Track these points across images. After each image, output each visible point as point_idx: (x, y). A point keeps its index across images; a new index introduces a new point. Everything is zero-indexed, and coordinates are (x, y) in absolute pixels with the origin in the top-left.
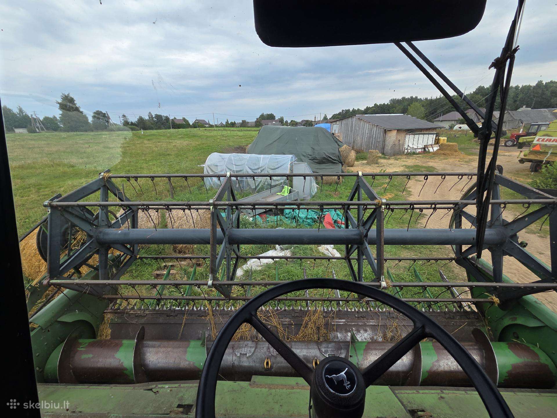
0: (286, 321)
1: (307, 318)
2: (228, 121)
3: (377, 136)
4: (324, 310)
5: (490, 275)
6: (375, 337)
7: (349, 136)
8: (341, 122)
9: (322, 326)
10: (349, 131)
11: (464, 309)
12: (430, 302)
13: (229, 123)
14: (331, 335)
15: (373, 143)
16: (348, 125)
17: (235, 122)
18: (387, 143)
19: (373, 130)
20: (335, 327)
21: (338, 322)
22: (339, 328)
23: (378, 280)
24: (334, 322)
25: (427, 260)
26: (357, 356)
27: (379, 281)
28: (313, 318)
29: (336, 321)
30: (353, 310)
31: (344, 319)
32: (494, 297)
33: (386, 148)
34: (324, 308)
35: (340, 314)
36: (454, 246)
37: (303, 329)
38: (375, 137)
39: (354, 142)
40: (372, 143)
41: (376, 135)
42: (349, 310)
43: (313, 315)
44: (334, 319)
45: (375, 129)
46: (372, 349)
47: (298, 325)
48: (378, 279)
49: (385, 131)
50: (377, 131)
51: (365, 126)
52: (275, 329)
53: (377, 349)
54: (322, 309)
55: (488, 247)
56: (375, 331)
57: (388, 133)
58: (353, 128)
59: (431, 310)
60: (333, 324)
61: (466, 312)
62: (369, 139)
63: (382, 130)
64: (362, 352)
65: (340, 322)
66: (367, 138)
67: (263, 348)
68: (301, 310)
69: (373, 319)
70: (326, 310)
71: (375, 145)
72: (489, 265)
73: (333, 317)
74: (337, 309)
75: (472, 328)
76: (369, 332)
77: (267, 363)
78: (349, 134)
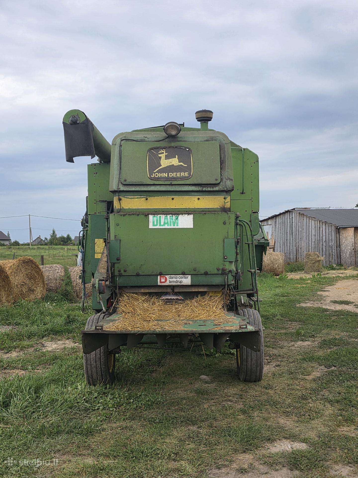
2: (56, 233)
3: (327, 238)
7: (288, 242)
8: (274, 220)
10: (288, 233)
13: (58, 236)
15: (324, 250)
16: (286, 224)
17: (68, 236)
18: (343, 247)
19: (321, 229)
33: (343, 255)
38: (326, 240)
39: (297, 251)
40: (322, 249)
41: (326, 236)
45: (324, 227)
49: (338, 230)
50: (327, 231)
51: (310, 224)
57: (342, 232)
58: (294, 228)
62: (318, 243)
63: (333, 228)
66: (315, 242)
71: (327, 253)
78: (288, 238)
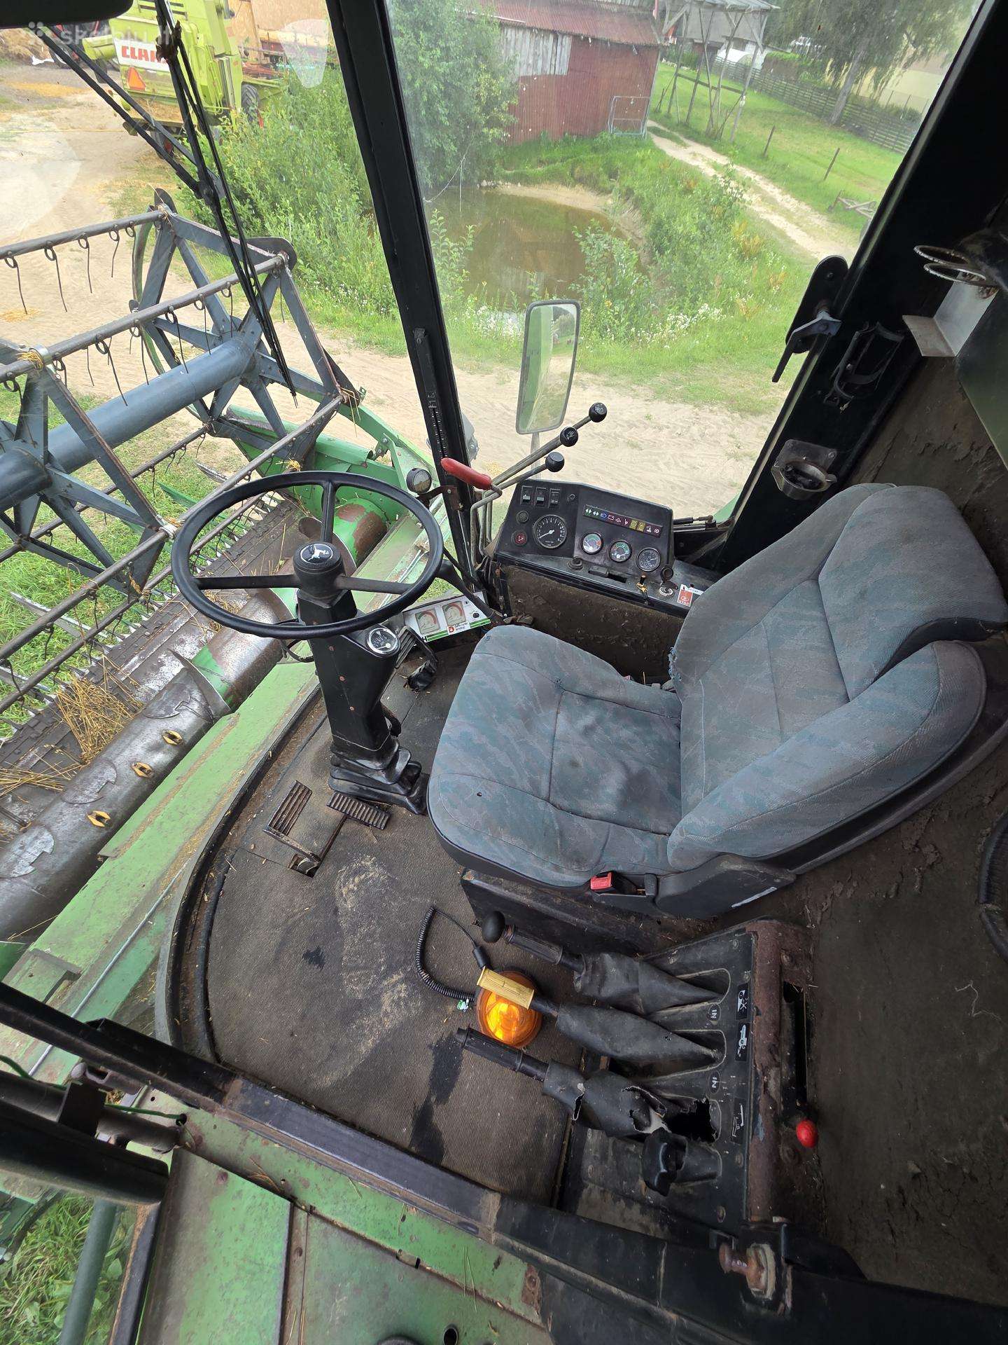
0: (34, 757)
1: (67, 716)
4: (83, 674)
5: (268, 430)
6: (203, 639)
9: (109, 700)
11: (270, 507)
12: (226, 526)
14: (139, 697)
20: (133, 681)
21: (129, 669)
22: (141, 675)
23: (154, 528)
24: (122, 675)
25: (168, 455)
26: (212, 673)
27: (157, 531)
28: (81, 702)
29: (125, 671)
30: (133, 630)
31: (133, 656)
32: (291, 462)
34: (79, 672)
35: (119, 655)
36: (192, 406)
37: (82, 735)
42: (127, 636)
43: (73, 698)
44: (117, 671)
46: (221, 648)
47: (67, 741)
48: (154, 526)
52: (27, 789)
53: (227, 641)
54: (77, 675)
55: (239, 380)
56: (194, 630)
59: (237, 539)
60: (123, 679)
61: (274, 509)
64: (213, 662)
65: (132, 666)
67: (61, 813)
68: (38, 714)
69: (176, 617)
70: (87, 672)
72: (257, 414)
73: (113, 669)
74: (106, 652)
75: (295, 527)
76: (189, 639)
77: (99, 818)
